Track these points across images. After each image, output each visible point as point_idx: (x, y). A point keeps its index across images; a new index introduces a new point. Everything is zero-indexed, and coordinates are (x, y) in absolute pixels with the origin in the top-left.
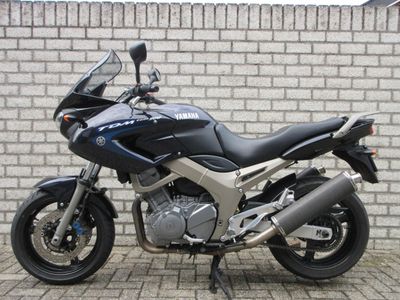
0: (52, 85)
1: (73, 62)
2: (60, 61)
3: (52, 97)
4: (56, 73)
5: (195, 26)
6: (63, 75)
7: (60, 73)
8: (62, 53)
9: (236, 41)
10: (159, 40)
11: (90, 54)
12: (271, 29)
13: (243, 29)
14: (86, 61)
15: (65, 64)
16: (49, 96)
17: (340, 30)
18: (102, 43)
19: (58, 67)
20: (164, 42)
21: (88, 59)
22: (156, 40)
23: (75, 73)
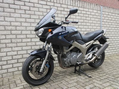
0: (7, 17)
1: (15, 9)
2: (9, 8)
3: (7, 21)
4: (8, 12)
5: (55, 2)
6: (11, 13)
7: (10, 12)
8: (10, 5)
9: (65, 8)
10: (45, 5)
11: (22, 7)
12: (73, 6)
13: (66, 5)
14: (20, 9)
15: (12, 9)
16: (6, 21)
17: (86, 8)
18: (26, 3)
19: (9, 10)
20: (46, 6)
21: (21, 9)
22: (43, 5)
23: (16, 13)
